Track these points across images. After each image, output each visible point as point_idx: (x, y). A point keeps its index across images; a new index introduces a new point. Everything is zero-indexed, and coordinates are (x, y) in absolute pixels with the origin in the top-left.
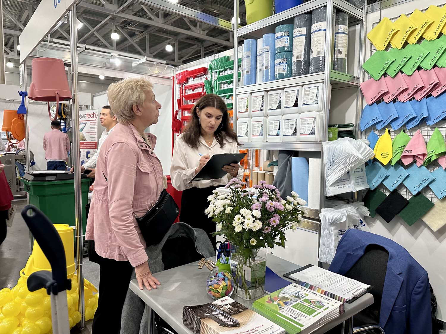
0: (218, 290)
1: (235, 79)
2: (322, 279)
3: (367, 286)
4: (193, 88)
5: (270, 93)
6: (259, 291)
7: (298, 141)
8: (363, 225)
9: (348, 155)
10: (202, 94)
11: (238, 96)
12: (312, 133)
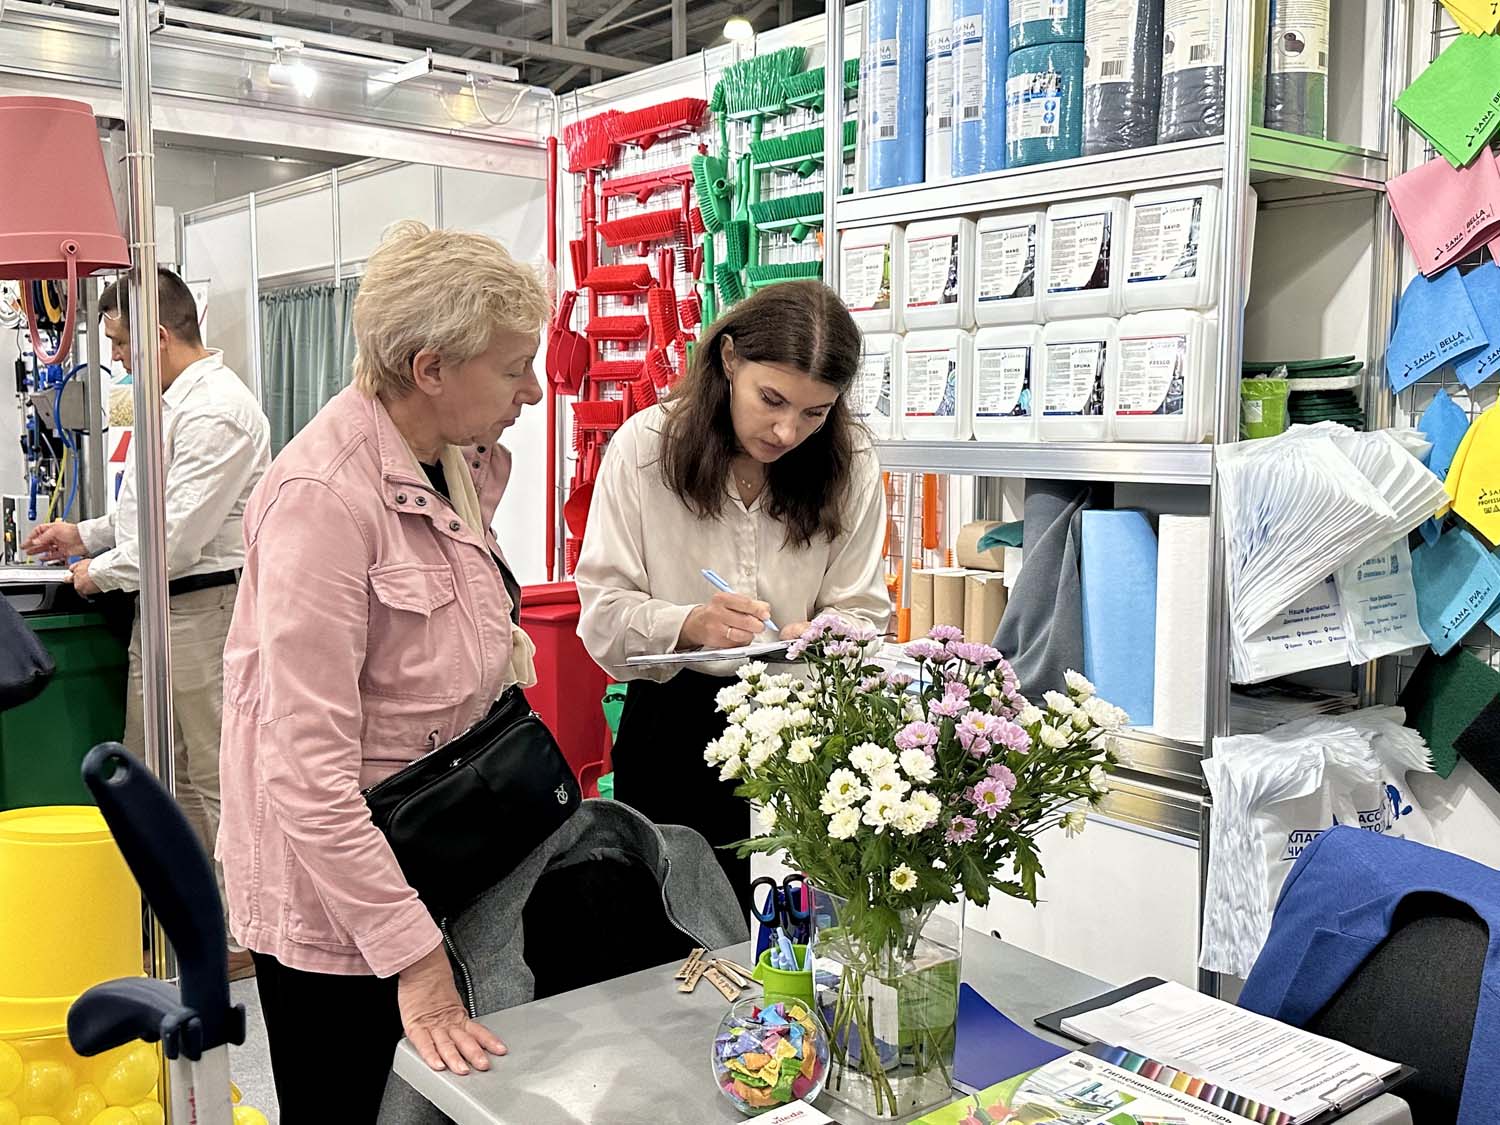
0: (762, 1074)
1: (832, 153)
2: (1199, 1036)
3: (1382, 1067)
4: (644, 189)
5: (985, 223)
6: (931, 1084)
7: (1110, 438)
8: (1401, 808)
9: (1326, 505)
10: (684, 218)
11: (846, 234)
12: (1172, 407)
